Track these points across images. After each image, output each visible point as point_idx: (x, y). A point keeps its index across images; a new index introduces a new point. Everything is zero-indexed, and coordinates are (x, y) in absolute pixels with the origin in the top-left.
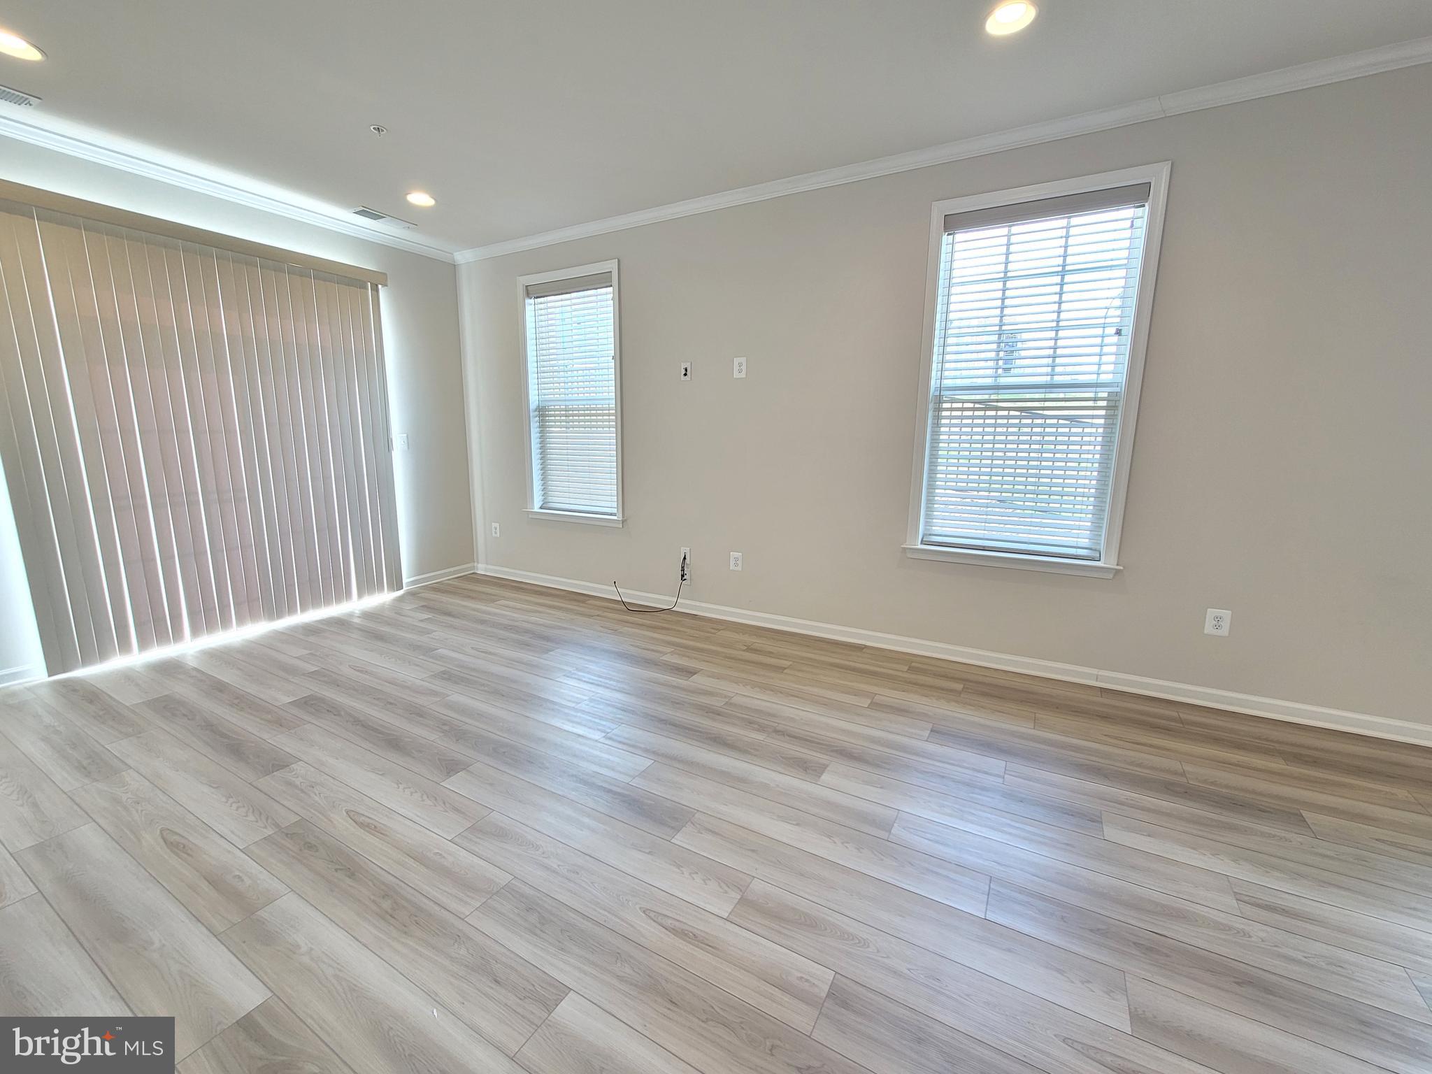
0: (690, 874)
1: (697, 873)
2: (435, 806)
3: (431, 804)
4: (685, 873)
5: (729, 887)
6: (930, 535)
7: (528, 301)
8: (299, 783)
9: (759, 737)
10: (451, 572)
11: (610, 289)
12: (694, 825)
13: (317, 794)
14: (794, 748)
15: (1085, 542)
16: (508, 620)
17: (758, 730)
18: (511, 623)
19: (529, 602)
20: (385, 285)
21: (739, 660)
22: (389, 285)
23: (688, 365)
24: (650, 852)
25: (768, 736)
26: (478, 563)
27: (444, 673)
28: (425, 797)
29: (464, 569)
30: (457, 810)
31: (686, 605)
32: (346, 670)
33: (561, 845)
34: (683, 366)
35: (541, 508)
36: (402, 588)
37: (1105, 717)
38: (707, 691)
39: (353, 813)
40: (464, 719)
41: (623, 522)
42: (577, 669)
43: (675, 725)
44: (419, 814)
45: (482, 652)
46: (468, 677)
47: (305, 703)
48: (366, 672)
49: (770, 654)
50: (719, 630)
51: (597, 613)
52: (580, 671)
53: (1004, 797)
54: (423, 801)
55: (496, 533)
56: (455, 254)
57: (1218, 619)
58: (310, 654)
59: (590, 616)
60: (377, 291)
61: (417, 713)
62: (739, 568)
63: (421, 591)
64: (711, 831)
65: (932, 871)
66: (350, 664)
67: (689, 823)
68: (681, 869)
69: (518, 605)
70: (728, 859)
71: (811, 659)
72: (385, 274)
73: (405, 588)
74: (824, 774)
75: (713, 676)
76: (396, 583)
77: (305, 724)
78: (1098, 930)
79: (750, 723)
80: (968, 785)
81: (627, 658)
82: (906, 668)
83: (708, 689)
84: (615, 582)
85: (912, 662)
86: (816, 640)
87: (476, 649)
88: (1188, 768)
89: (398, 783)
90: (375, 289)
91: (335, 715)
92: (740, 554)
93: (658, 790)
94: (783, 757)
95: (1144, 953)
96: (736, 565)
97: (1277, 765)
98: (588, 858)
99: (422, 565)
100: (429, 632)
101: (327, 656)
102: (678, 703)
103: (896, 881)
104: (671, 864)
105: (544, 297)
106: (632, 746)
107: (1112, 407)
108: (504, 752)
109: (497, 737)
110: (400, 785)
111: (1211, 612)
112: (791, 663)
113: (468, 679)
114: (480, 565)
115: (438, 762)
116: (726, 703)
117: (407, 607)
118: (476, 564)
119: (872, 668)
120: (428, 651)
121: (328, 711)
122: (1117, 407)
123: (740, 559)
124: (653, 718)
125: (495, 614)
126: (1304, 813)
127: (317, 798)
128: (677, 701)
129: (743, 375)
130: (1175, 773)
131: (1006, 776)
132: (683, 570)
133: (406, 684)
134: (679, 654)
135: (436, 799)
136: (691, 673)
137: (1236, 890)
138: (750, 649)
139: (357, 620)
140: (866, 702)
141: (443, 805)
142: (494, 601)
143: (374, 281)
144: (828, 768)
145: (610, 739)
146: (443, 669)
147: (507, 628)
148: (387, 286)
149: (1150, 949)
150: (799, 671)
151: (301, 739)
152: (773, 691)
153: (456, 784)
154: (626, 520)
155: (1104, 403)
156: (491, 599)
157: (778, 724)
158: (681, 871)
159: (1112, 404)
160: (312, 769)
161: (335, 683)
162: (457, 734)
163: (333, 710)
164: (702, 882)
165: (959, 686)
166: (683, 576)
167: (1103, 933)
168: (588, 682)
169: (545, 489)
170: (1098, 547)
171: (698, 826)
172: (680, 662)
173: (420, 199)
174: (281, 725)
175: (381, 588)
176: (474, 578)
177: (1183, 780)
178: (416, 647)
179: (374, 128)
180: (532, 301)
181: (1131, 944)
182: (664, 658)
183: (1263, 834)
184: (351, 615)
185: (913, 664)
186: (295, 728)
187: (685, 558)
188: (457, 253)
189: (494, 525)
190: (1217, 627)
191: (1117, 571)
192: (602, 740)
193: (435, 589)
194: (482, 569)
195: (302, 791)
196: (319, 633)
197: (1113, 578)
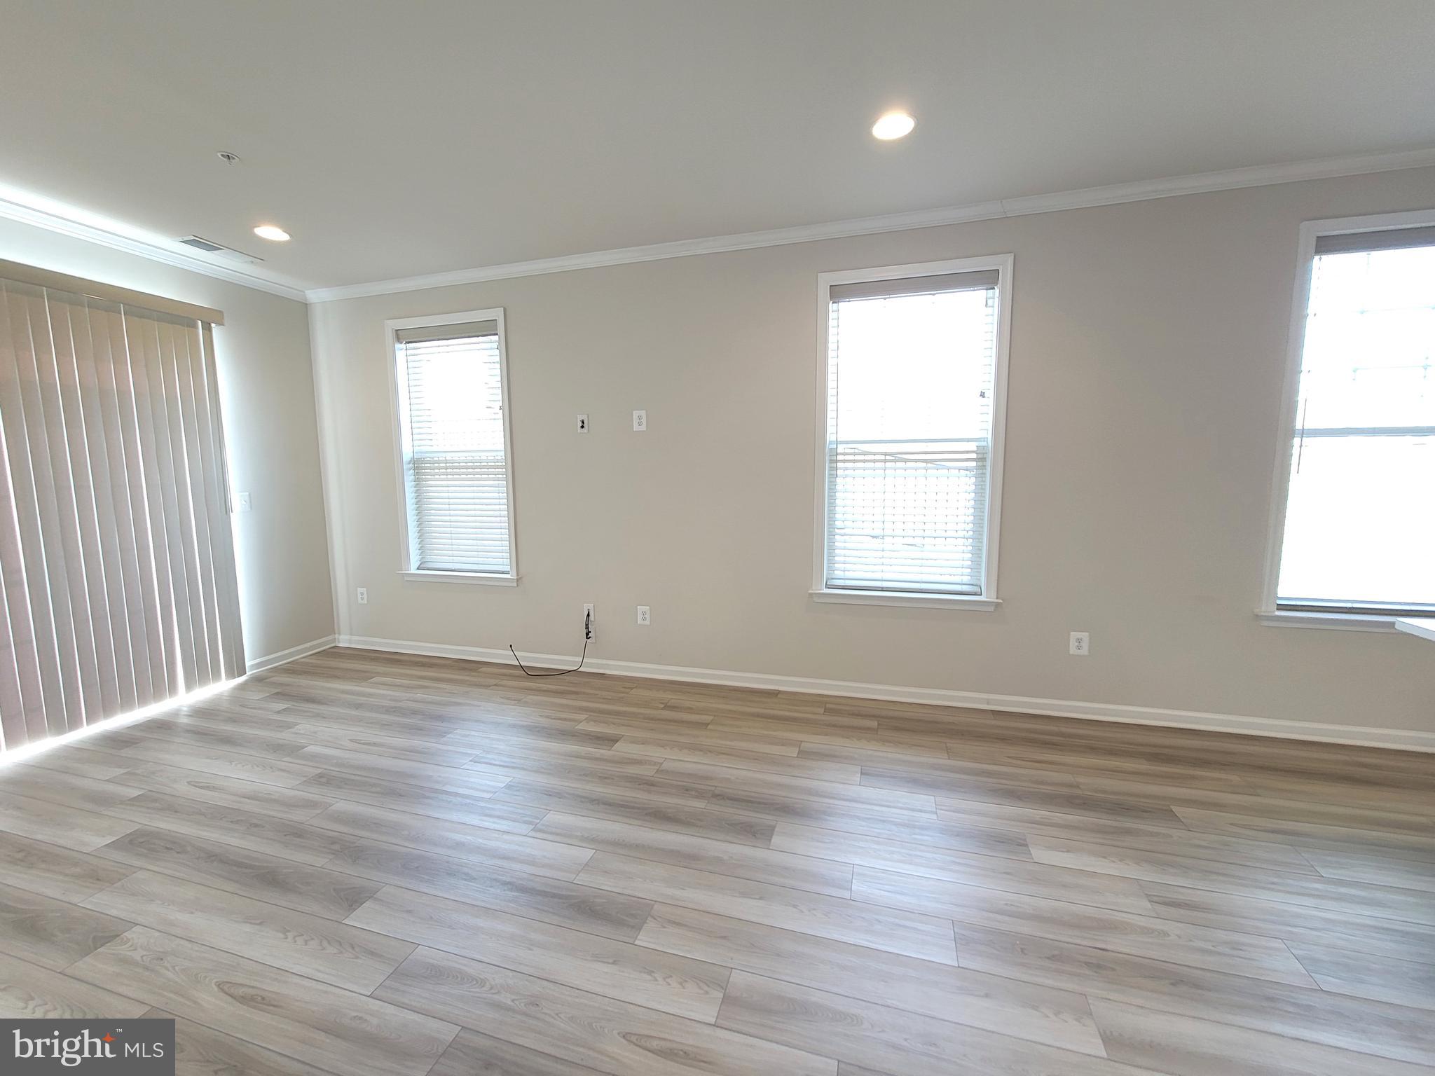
0: (664, 979)
1: (671, 976)
2: (341, 953)
3: (335, 951)
4: (658, 979)
5: (708, 986)
6: (833, 579)
7: (398, 346)
8: (139, 958)
9: (699, 804)
10: (306, 648)
11: (496, 338)
12: (655, 919)
13: (170, 969)
14: (741, 812)
15: (966, 579)
16: (390, 700)
17: (697, 797)
18: (393, 704)
19: (411, 677)
20: (220, 323)
21: (659, 720)
22: (226, 324)
23: (585, 418)
24: (615, 961)
25: (708, 803)
26: (339, 634)
27: (321, 776)
28: (325, 943)
29: (323, 643)
30: (372, 953)
31: (592, 664)
32: (182, 788)
33: (511, 974)
34: (580, 418)
35: (418, 569)
36: (245, 673)
37: (1003, 739)
38: (635, 760)
39: (229, 985)
40: (357, 832)
41: (518, 580)
42: (484, 751)
43: (610, 805)
44: (321, 968)
45: (364, 744)
46: (353, 777)
47: (131, 842)
48: (214, 788)
49: (690, 710)
50: (632, 689)
51: (493, 681)
52: (488, 752)
53: (942, 834)
54: (324, 949)
55: (362, 599)
56: (306, 292)
57: (1079, 641)
58: (127, 773)
59: (487, 687)
60: (210, 330)
61: (294, 834)
62: (647, 622)
63: (270, 674)
64: (675, 923)
65: (900, 926)
66: (189, 780)
67: (649, 918)
68: (653, 974)
69: (397, 681)
70: (701, 953)
71: (730, 711)
72: (221, 312)
73: (249, 673)
74: (774, 837)
75: (634, 741)
76: (237, 667)
77: (135, 872)
78: (1054, 956)
79: (687, 790)
80: (908, 826)
81: (538, 731)
82: (822, 711)
83: (635, 757)
84: (511, 646)
85: (826, 703)
86: (730, 690)
87: (356, 741)
88: (1081, 779)
89: (285, 931)
90: (207, 327)
91: (178, 853)
92: (648, 607)
93: (607, 884)
94: (728, 824)
95: (1096, 972)
96: (644, 619)
97: (1143, 766)
98: (545, 983)
99: (271, 643)
100: (289, 726)
101: (153, 773)
102: (606, 778)
103: (871, 944)
104: (641, 972)
105: (416, 342)
106: (564, 835)
107: (981, 459)
108: (417, 867)
109: (404, 850)
110: (288, 934)
111: (1074, 635)
112: (712, 718)
113: (353, 780)
114: (342, 637)
115: (334, 894)
116: (658, 770)
117: (254, 696)
118: (337, 636)
119: (787, 714)
120: (292, 750)
121: (167, 848)
122: (985, 458)
123: (648, 613)
124: (583, 800)
125: (370, 695)
126: (1174, 808)
127: (170, 975)
128: (606, 776)
129: (643, 428)
130: (1071, 786)
131: (935, 810)
132: (587, 627)
133: (273, 797)
134: (595, 721)
135: (341, 945)
136: (612, 740)
137: (1147, 893)
138: (667, 707)
139: (184, 720)
140: (793, 752)
141: (351, 950)
142: (366, 679)
143: (209, 318)
144: (776, 829)
145: (540, 831)
146: (320, 771)
147: (388, 710)
148: (223, 325)
149: (1099, 966)
150: (723, 725)
151: (133, 894)
152: (701, 751)
153: (364, 920)
154: (521, 578)
155: (974, 456)
156: (363, 677)
157: (716, 787)
158: (654, 977)
159: (980, 456)
160: (157, 934)
161: (171, 807)
162: (352, 852)
163: (173, 846)
164: (679, 986)
165: (874, 724)
166: (587, 634)
167: (1058, 958)
168: (500, 766)
169: (422, 548)
170: (978, 583)
171: (659, 919)
172: (599, 730)
173: (271, 233)
174: (98, 880)
175: (216, 676)
176: (335, 653)
177: (1079, 792)
178: (277, 748)
179: (222, 155)
180: (403, 346)
181: (1083, 965)
182: (579, 727)
183: (1151, 834)
184: (176, 713)
185: (827, 706)
186: (120, 880)
187: (588, 615)
188: (309, 291)
189: (360, 590)
190: (1079, 648)
191: (997, 605)
192: (531, 834)
193: (291, 670)
194: (344, 641)
195: (147, 969)
196: (137, 743)
197: (995, 610)
